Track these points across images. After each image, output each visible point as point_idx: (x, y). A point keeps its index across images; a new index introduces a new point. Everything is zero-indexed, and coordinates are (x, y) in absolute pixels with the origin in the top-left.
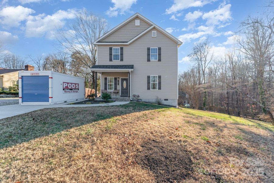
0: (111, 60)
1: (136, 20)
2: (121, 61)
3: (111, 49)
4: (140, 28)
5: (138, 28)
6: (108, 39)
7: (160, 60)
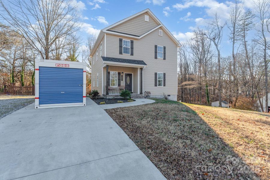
0: (121, 53)
1: (145, 15)
2: (131, 55)
3: (121, 41)
4: (148, 25)
5: (147, 24)
6: (118, 29)
7: (164, 59)
